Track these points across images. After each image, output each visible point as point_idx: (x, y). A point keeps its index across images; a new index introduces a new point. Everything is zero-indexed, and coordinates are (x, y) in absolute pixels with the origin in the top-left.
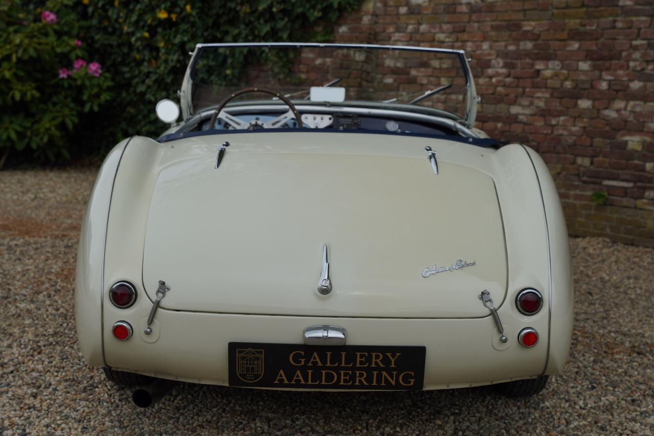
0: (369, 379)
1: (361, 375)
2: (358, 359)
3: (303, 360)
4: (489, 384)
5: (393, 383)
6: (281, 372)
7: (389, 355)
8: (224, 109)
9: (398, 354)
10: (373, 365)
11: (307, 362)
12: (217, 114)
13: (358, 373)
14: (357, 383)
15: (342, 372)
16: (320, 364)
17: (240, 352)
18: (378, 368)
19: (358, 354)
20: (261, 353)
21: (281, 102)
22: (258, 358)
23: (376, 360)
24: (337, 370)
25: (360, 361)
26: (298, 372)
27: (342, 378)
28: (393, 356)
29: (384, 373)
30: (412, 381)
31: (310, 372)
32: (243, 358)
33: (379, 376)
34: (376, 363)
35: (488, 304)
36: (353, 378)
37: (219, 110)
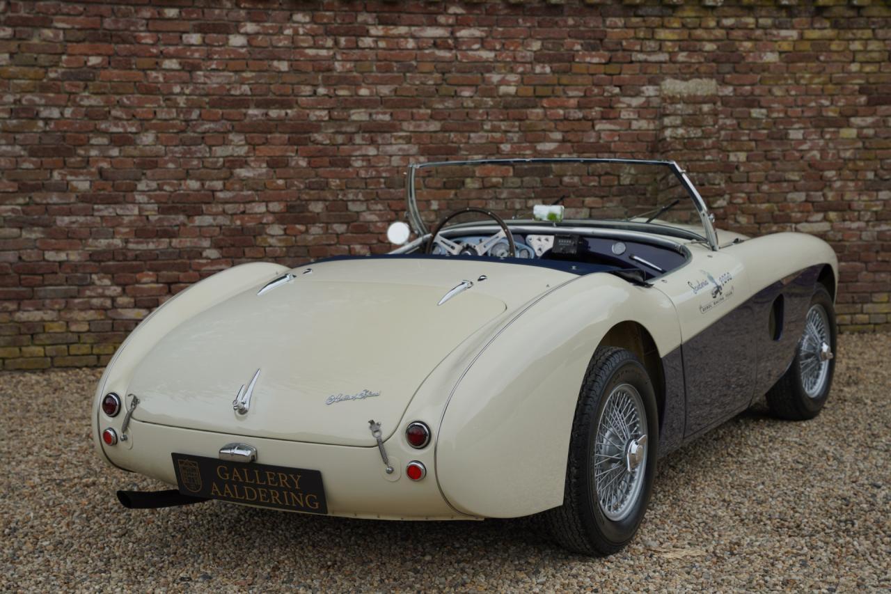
0: (282, 498)
1: (275, 494)
2: (269, 479)
3: (228, 475)
4: (424, 519)
5: (302, 504)
6: (214, 484)
7: (292, 476)
8: (440, 232)
9: (299, 476)
10: (282, 485)
11: (231, 476)
12: (433, 238)
13: (272, 491)
14: (273, 502)
15: (260, 489)
16: (241, 480)
17: (181, 463)
18: (286, 488)
19: (268, 473)
20: (195, 465)
21: (495, 222)
22: (195, 470)
23: (283, 481)
24: (256, 486)
25: (271, 481)
26: (226, 486)
27: (261, 496)
28: (296, 478)
29: (292, 494)
30: (317, 504)
31: (235, 486)
32: (184, 468)
33: (289, 496)
34: (283, 483)
35: (377, 434)
36: (269, 496)
37: (435, 234)
